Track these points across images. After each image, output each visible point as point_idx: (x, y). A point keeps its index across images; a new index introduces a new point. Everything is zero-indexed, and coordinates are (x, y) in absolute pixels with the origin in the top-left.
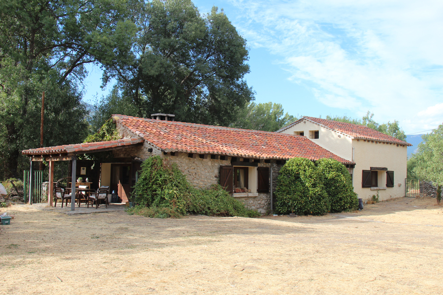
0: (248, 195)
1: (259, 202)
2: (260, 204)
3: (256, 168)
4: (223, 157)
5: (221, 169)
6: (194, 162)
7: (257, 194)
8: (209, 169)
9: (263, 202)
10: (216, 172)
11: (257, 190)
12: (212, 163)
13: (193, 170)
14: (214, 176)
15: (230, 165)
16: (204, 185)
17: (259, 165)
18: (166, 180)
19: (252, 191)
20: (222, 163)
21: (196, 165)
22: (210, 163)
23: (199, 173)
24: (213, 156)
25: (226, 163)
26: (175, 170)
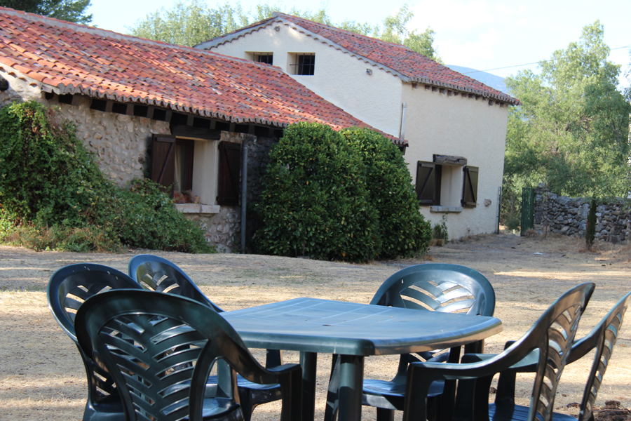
0: (201, 210)
1: (219, 228)
2: (219, 232)
3: (216, 143)
4: (161, 112)
5: (152, 142)
6: (100, 123)
7: (216, 209)
8: (129, 141)
9: (226, 229)
10: (142, 148)
11: (217, 198)
12: (135, 127)
13: (99, 141)
14: (137, 157)
15: (169, 133)
16: (119, 181)
17: (225, 136)
18: (63, 163)
19: (204, 200)
20: (153, 129)
21: (105, 128)
22: (130, 127)
23: (110, 150)
24: (140, 109)
25: (161, 128)
26: (67, 136)
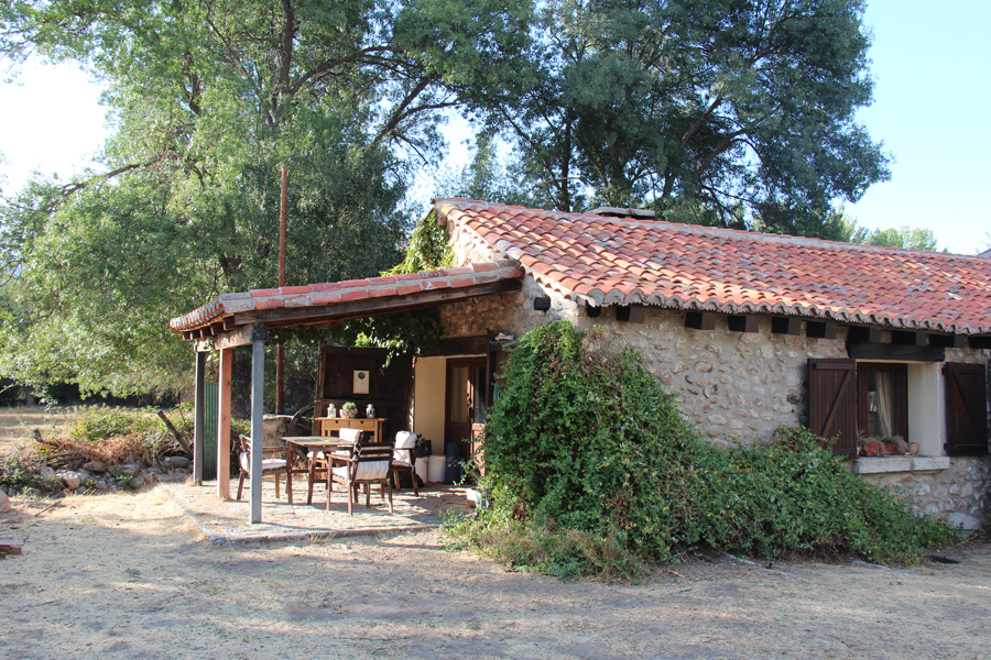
0: (912, 465)
1: (953, 489)
2: (954, 495)
3: (938, 366)
4: (817, 327)
5: (810, 369)
6: (707, 348)
7: (944, 462)
8: (767, 372)
9: (968, 489)
10: (793, 381)
11: (945, 446)
12: (776, 350)
13: (706, 375)
14: (783, 396)
15: (845, 355)
16: (748, 432)
17: (952, 355)
19: (925, 449)
20: (814, 351)
21: (717, 354)
22: (768, 351)
23: (729, 387)
24: (780, 323)
25: (829, 349)
26: (629, 376)
